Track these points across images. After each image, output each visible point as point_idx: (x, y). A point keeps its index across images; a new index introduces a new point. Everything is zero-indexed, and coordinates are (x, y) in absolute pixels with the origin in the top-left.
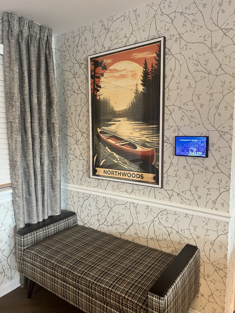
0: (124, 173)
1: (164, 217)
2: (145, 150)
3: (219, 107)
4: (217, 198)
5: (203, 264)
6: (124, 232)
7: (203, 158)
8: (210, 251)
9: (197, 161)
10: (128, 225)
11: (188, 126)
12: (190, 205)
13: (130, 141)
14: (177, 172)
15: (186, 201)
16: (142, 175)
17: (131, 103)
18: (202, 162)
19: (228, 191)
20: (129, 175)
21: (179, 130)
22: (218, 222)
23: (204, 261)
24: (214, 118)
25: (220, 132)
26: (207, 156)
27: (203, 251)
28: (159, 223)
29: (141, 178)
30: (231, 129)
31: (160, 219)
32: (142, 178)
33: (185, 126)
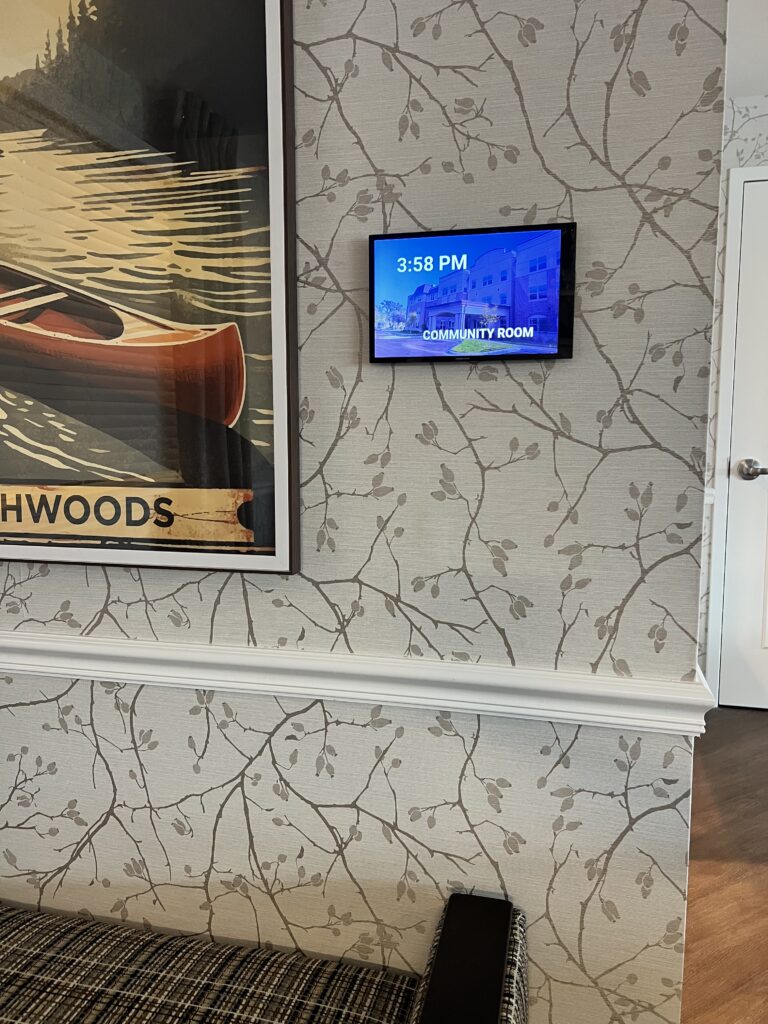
0: (43, 498)
1: (310, 748)
2: (175, 337)
3: (633, 35)
4: (625, 601)
5: (544, 993)
6: (60, 870)
7: (537, 367)
8: (583, 912)
9: (505, 385)
10: (80, 822)
11: (448, 167)
12: (464, 656)
13: (75, 283)
14: (383, 465)
15: (443, 636)
16: (163, 506)
17: (70, 26)
18: (535, 390)
19: (686, 551)
20: (77, 510)
21: (388, 196)
22: (631, 743)
23: (548, 978)
24: (607, 107)
25: (642, 195)
26: (566, 351)
27: (545, 921)
28: (276, 789)
29: (157, 522)
30: (708, 174)
31: (283, 761)
32: (164, 520)
33: (425, 168)
